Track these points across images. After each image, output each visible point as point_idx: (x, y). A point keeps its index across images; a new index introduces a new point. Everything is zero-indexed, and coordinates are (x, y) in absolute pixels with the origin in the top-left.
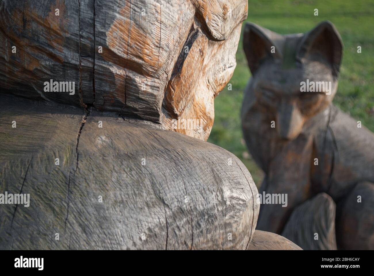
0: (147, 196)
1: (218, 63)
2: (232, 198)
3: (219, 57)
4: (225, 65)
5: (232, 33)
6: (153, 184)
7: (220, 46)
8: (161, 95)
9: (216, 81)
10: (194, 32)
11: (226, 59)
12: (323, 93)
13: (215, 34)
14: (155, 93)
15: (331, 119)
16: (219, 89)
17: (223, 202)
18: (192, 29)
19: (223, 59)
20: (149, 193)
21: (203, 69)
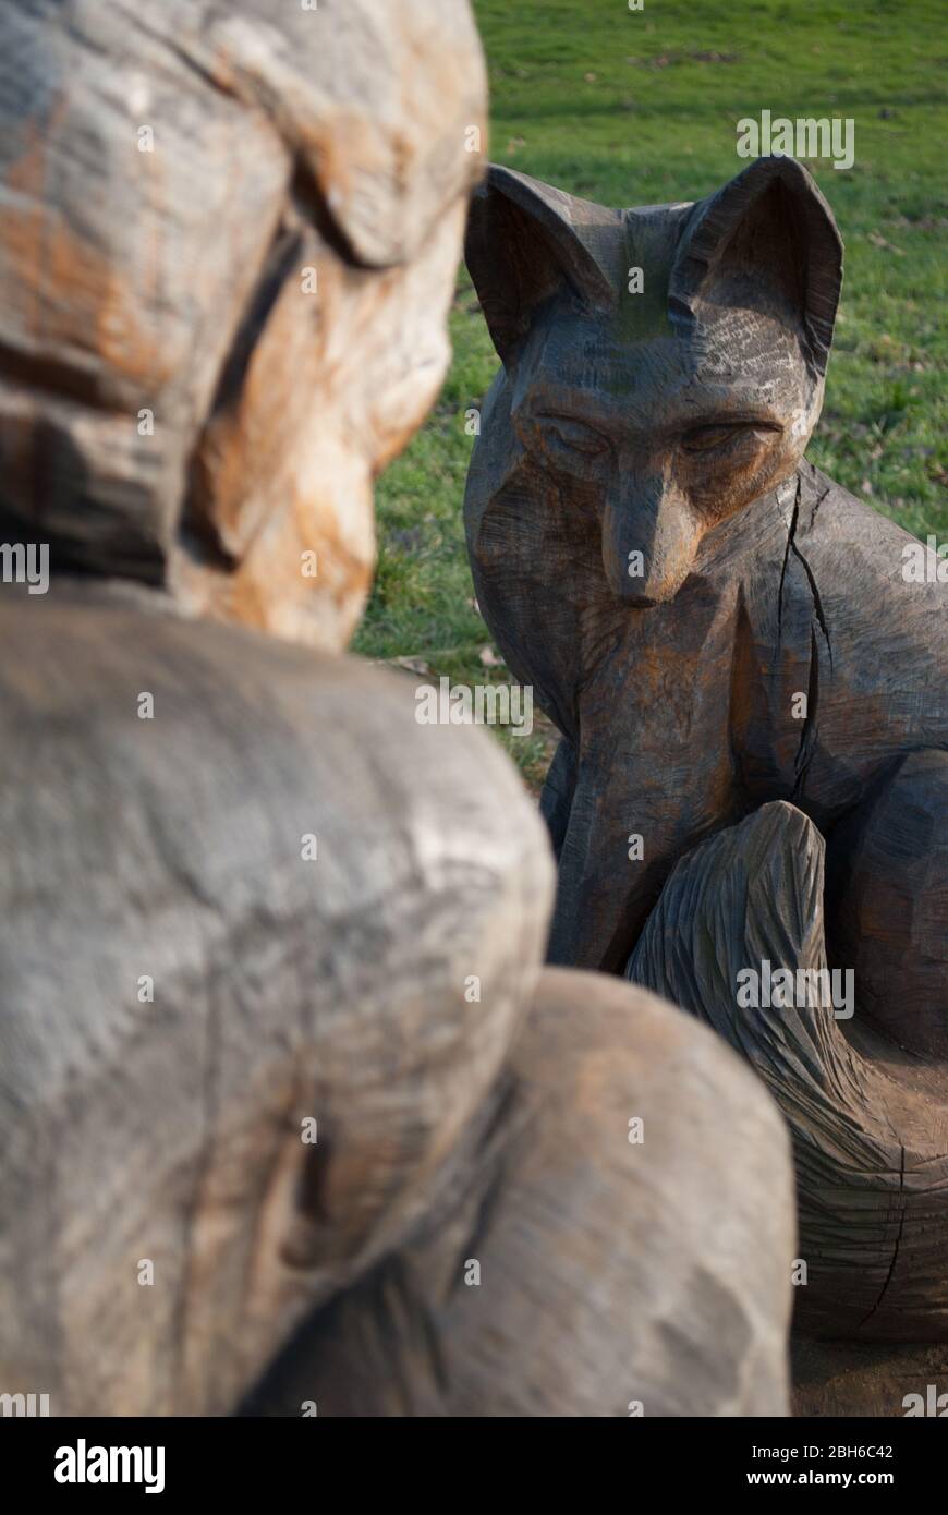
0: (135, 869)
1: (379, 351)
2: (448, 864)
3: (383, 328)
4: (406, 359)
5: (430, 235)
6: (156, 825)
7: (386, 288)
8: (170, 486)
9: (375, 421)
10: (286, 243)
11: (409, 333)
12: (773, 426)
13: (367, 244)
14: (150, 476)
15: (802, 520)
16: (386, 448)
17: (415, 881)
18: (281, 232)
19: (398, 336)
20: (139, 859)
21: (324, 380)
